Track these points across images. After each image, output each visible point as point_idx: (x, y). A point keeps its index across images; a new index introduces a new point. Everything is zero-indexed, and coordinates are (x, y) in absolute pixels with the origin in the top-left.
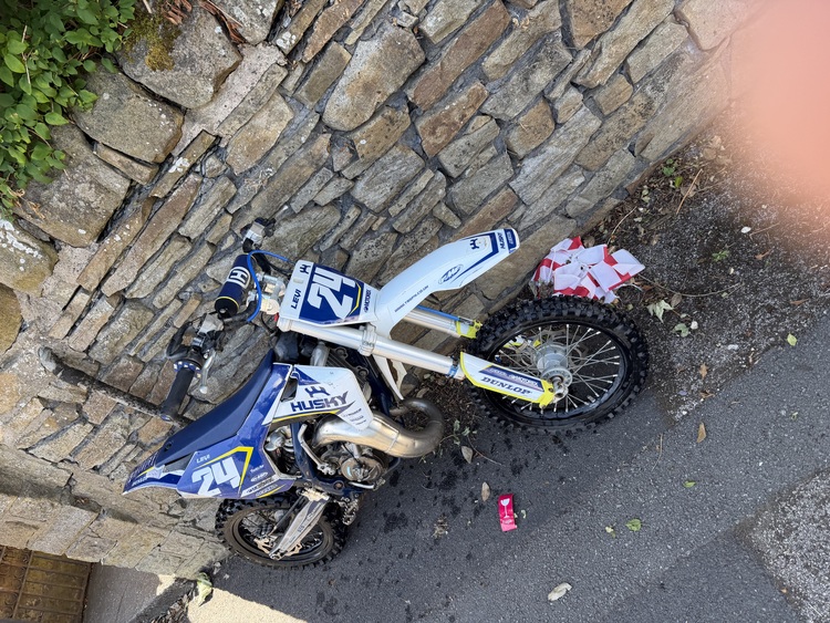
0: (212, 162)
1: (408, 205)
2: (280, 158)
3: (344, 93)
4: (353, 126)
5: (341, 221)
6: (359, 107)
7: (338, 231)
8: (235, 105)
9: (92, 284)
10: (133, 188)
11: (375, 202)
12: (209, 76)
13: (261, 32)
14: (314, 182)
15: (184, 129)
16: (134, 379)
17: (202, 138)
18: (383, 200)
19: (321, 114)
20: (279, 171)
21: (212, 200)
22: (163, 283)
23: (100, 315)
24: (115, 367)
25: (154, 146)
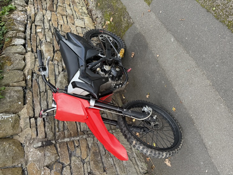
0: (35, 74)
3: (46, 53)
6: (50, 54)
8: (30, 62)
14: (56, 68)
17: (29, 71)
22: (48, 105)
23: (40, 121)
24: (57, 137)
25: (21, 76)
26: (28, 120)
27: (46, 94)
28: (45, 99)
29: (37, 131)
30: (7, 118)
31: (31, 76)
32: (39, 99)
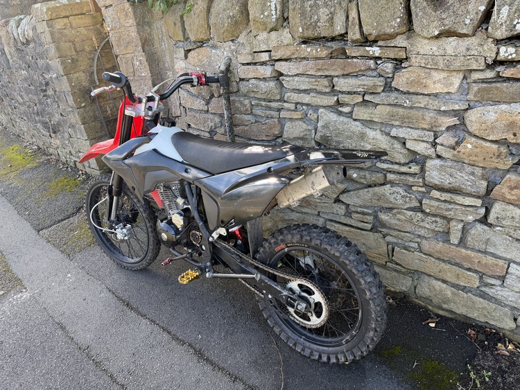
0: (389, 67)
1: (445, 201)
2: (420, 103)
3: (496, 113)
4: (477, 133)
5: (404, 165)
6: (493, 128)
7: (396, 167)
8: (437, 53)
9: (276, 55)
10: (343, 37)
11: (433, 178)
12: (444, 25)
13: (501, 33)
14: (418, 132)
15: (398, 37)
16: (241, 113)
17: (400, 50)
18: (437, 183)
19: (470, 108)
20: (411, 108)
21: (365, 83)
22: (300, 91)
23: (262, 72)
24: (242, 99)
25: (376, 28)
26: (264, 47)
27: (328, 90)
28: (314, 87)
29: (248, 64)
30: (270, 6)
31: (377, 55)
32: (313, 73)
